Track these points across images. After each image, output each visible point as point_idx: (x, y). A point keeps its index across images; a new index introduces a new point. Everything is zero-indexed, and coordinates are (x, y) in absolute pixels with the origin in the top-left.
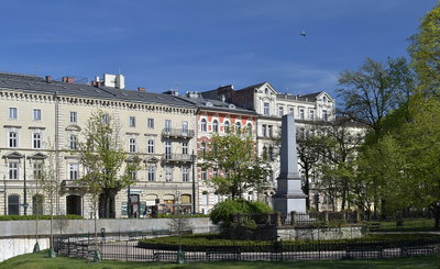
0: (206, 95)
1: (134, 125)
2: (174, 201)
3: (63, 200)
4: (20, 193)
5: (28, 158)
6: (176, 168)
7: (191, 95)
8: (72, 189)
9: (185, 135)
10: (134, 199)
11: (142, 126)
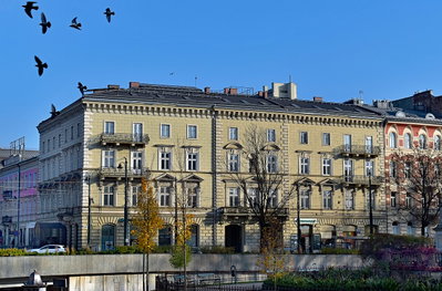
0: (398, 104)
1: (306, 141)
2: (355, 234)
3: (221, 230)
4: (172, 221)
5: (181, 181)
6: (359, 193)
7: (379, 104)
8: (231, 218)
9: (368, 151)
10: (305, 230)
11: (316, 143)
